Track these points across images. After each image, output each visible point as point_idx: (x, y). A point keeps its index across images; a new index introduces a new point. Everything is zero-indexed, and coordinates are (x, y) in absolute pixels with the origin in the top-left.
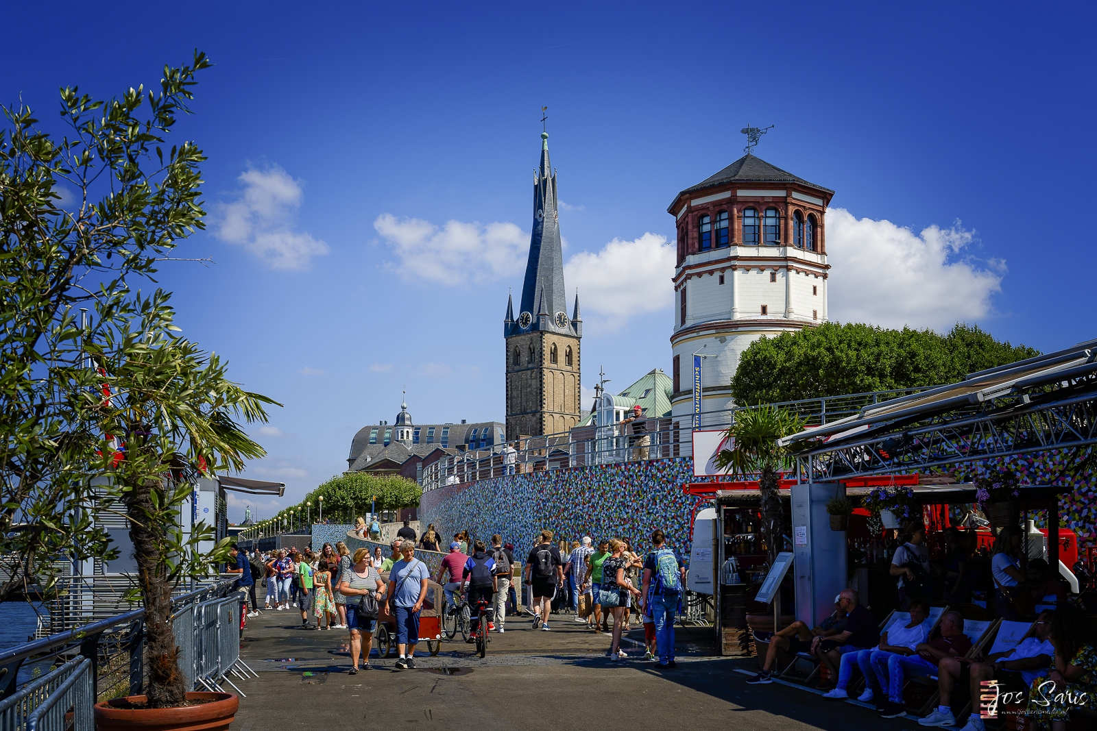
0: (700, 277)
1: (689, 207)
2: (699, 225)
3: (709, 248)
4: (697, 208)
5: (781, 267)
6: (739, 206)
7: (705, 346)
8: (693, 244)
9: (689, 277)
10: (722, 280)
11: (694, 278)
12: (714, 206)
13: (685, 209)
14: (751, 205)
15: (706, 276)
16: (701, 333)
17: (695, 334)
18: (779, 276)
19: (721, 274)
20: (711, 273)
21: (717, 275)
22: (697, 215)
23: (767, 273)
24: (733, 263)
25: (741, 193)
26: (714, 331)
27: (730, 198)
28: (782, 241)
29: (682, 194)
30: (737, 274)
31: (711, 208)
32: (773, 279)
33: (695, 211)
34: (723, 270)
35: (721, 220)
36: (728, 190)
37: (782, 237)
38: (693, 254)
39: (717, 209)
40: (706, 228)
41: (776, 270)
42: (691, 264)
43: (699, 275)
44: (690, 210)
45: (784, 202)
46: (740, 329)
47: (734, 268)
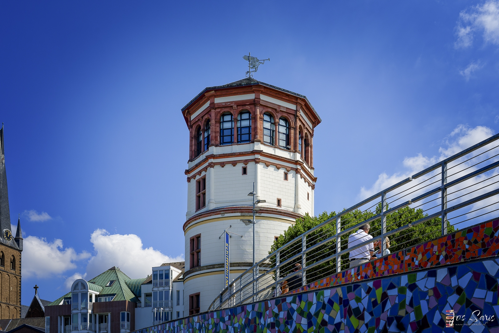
0: (223, 167)
1: (212, 104)
2: (220, 122)
3: (231, 142)
4: (221, 106)
5: (292, 169)
6: (262, 109)
7: (231, 226)
8: (216, 137)
9: (211, 165)
10: (245, 171)
11: (217, 167)
12: (237, 106)
13: (207, 104)
14: (270, 110)
15: (228, 167)
16: (226, 215)
17: (220, 216)
18: (290, 176)
19: (244, 165)
20: (234, 164)
21: (240, 166)
22: (219, 112)
23: (282, 171)
24: (258, 156)
25: (263, 97)
26: (239, 214)
27: (254, 100)
28: (292, 148)
29: (208, 90)
30: (260, 166)
31: (235, 106)
32: (286, 178)
33: (218, 108)
34: (246, 162)
35: (241, 120)
36: (253, 92)
37: (292, 144)
38: (216, 146)
39: (241, 108)
40: (227, 125)
41: (288, 171)
42: (215, 154)
43: (223, 165)
44: (213, 106)
45: (294, 115)
46: (263, 215)
47: (256, 161)
